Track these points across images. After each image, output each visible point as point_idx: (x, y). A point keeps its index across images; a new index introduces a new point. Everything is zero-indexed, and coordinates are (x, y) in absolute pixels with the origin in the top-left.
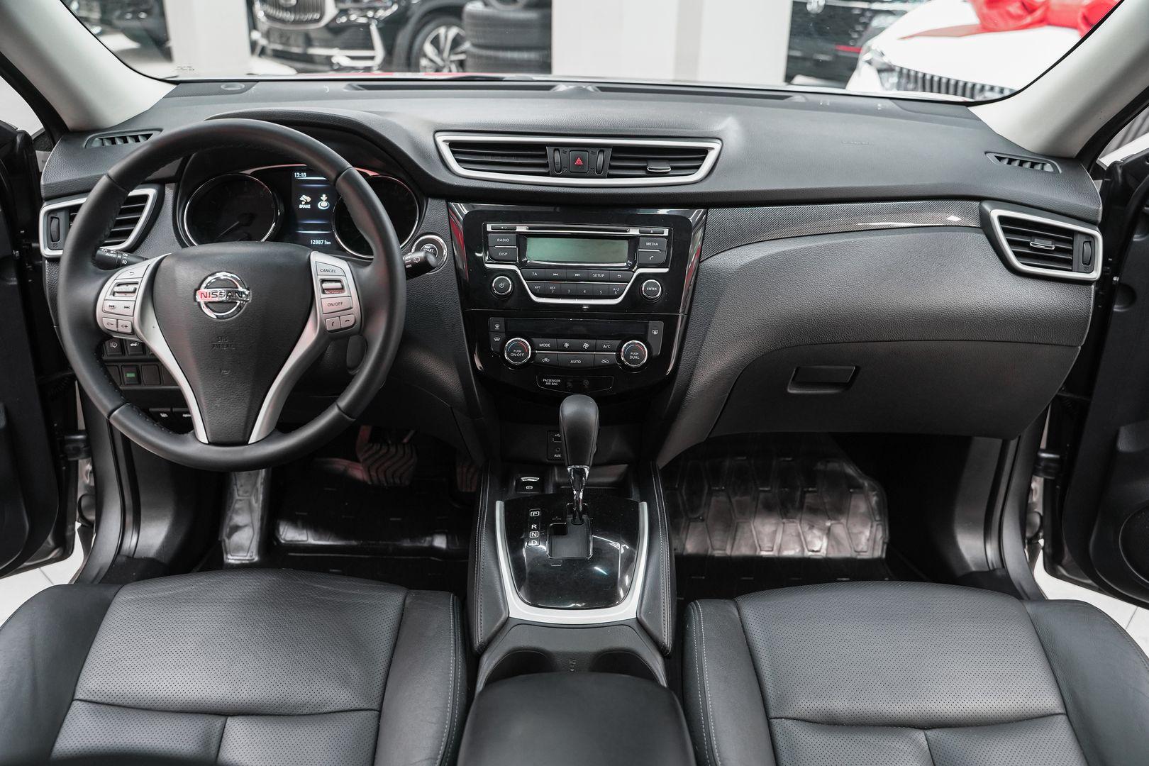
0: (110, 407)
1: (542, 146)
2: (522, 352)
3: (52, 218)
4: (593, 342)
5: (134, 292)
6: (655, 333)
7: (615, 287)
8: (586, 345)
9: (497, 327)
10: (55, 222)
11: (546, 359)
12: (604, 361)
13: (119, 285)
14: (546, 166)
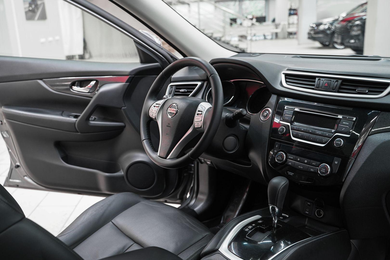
0: (144, 139)
1: (315, 77)
2: (281, 158)
3: (171, 88)
4: (309, 160)
5: (158, 107)
6: (336, 163)
7: (324, 139)
8: (306, 161)
9: (277, 146)
10: (172, 89)
11: (290, 163)
12: (312, 170)
13: (157, 104)
14: (314, 85)
